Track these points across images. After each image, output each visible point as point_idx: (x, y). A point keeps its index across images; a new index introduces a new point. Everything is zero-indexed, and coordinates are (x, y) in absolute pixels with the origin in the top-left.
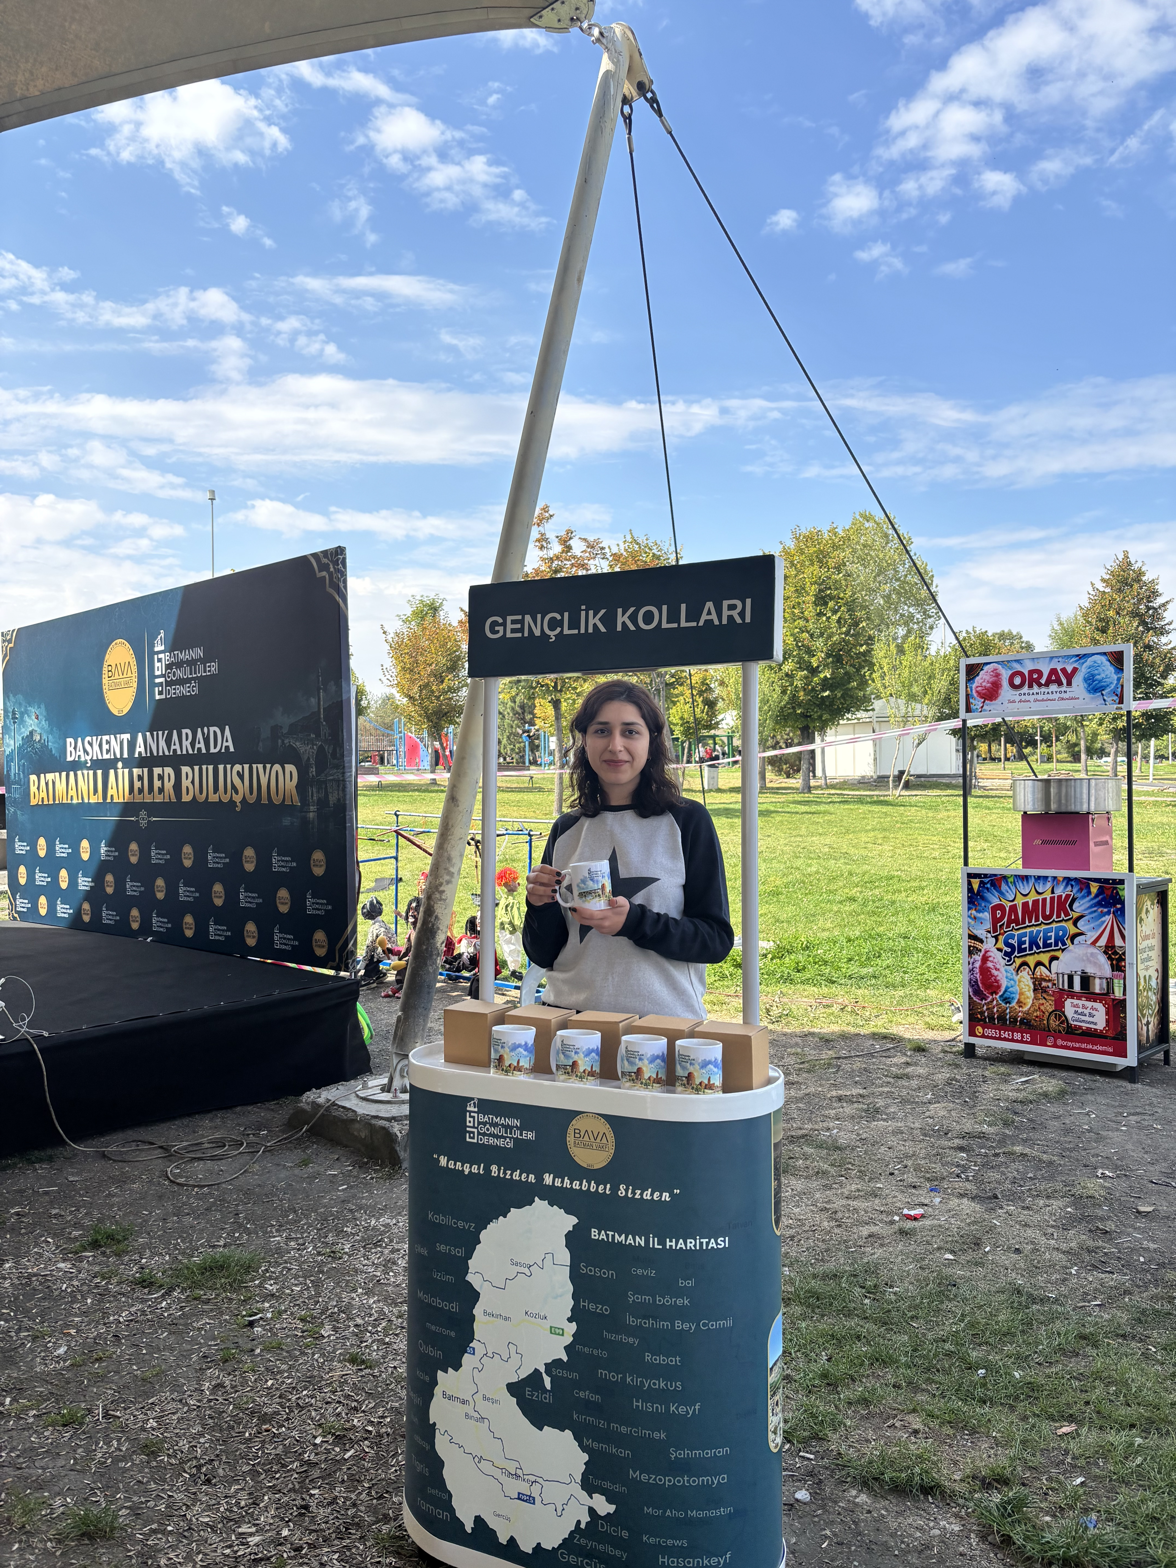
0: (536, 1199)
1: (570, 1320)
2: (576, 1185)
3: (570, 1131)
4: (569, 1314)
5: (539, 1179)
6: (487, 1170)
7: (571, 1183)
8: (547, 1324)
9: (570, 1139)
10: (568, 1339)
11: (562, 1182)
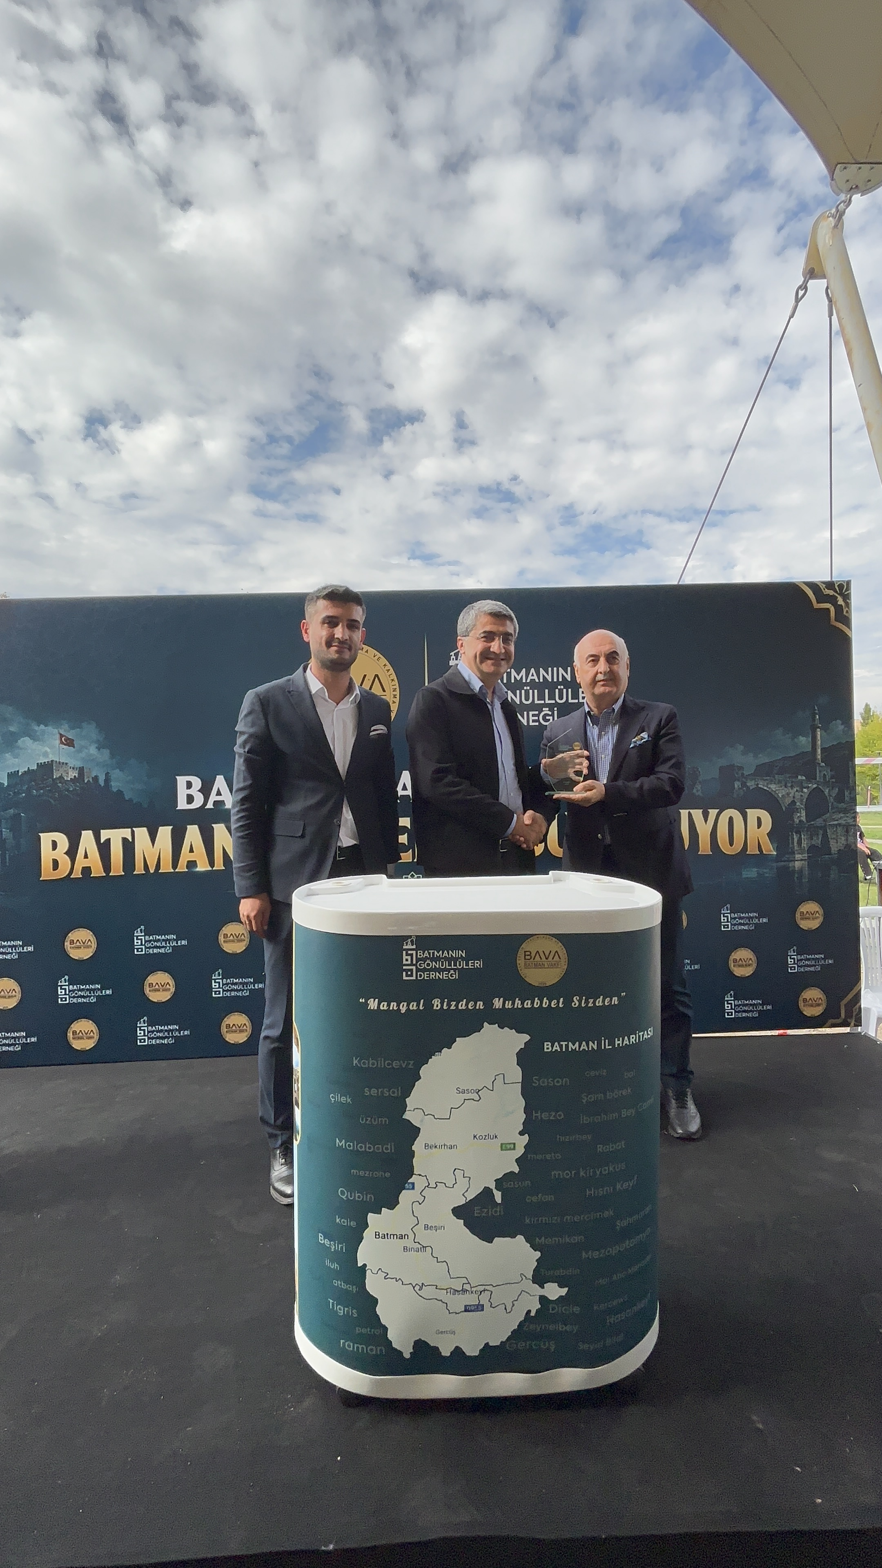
0: (485, 1024)
1: (521, 1133)
2: (528, 1004)
3: (521, 953)
4: (521, 1128)
5: (489, 1004)
6: (429, 1005)
7: (522, 1004)
8: (497, 1143)
9: (521, 962)
10: (520, 1151)
11: (513, 1004)
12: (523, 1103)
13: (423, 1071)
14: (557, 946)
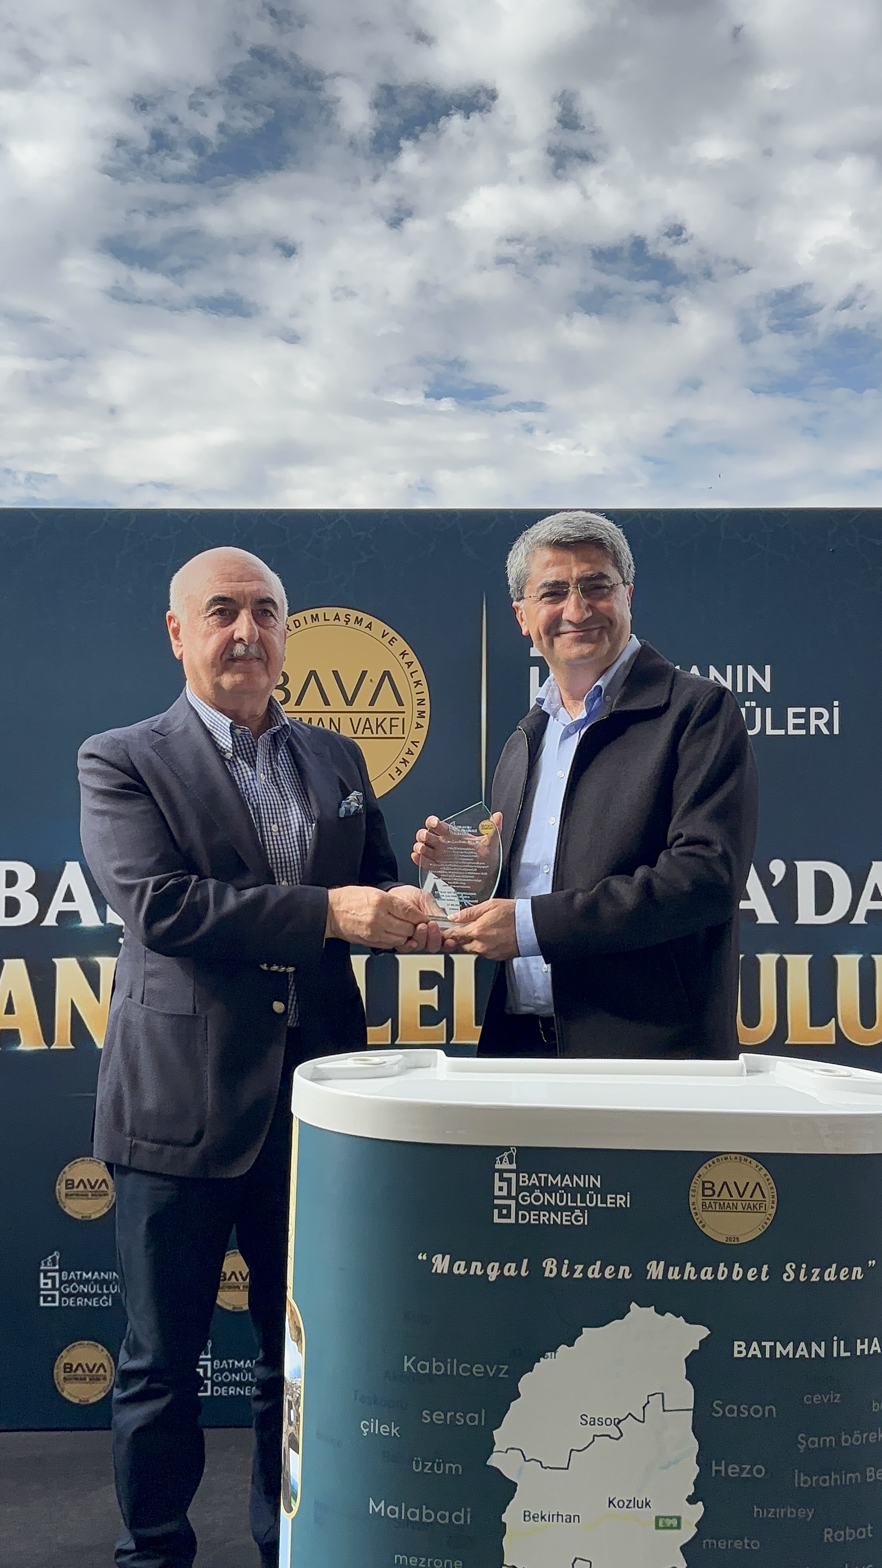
0: (633, 1306)
1: (692, 1500)
2: (707, 1274)
3: (696, 1185)
4: (691, 1490)
5: (640, 1271)
6: (536, 1268)
7: (698, 1272)
8: (650, 1514)
9: (696, 1199)
10: (689, 1532)
11: (682, 1272)
12: (694, 1445)
13: (525, 1383)
14: (759, 1175)
